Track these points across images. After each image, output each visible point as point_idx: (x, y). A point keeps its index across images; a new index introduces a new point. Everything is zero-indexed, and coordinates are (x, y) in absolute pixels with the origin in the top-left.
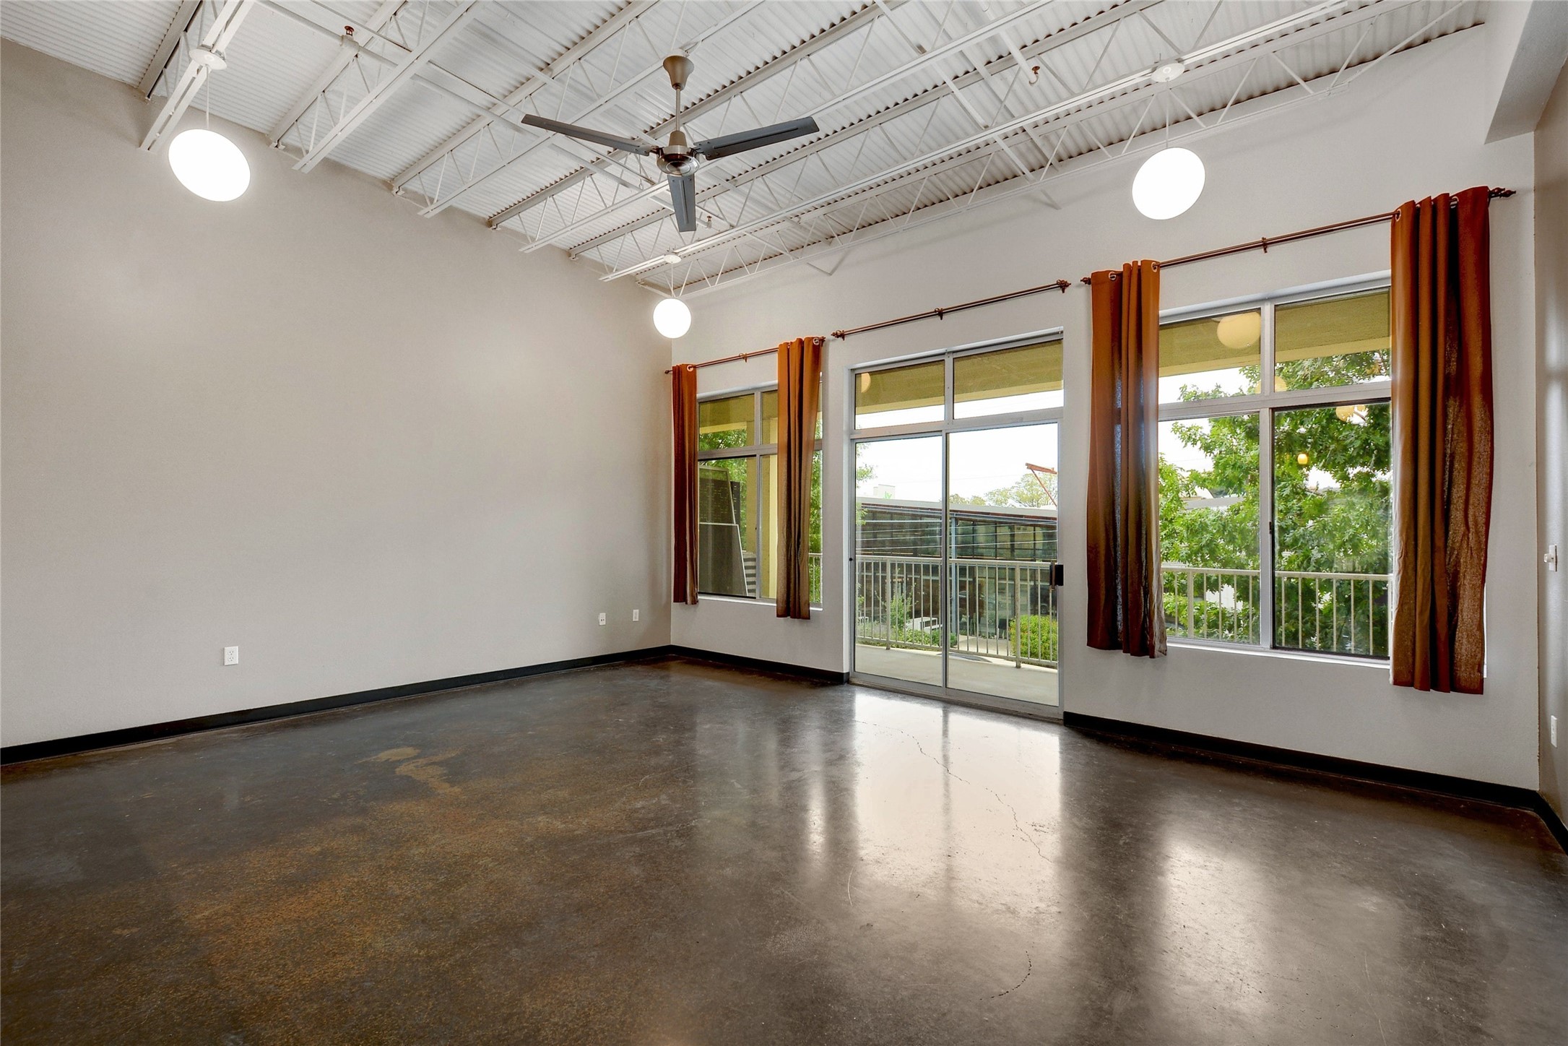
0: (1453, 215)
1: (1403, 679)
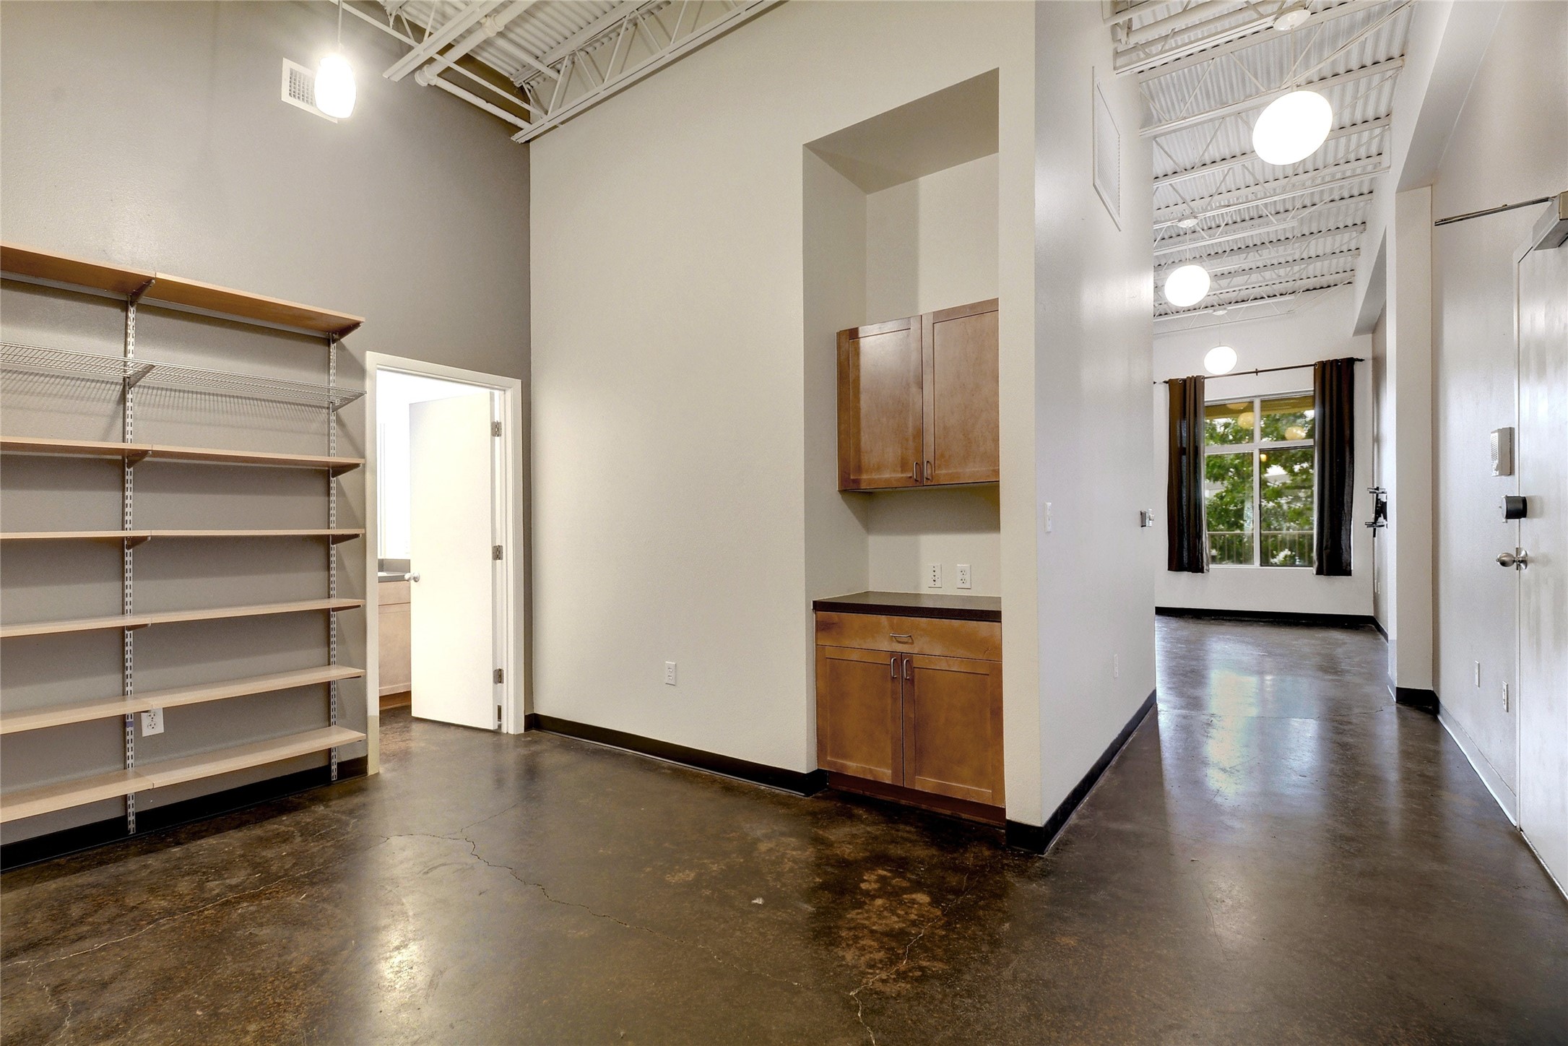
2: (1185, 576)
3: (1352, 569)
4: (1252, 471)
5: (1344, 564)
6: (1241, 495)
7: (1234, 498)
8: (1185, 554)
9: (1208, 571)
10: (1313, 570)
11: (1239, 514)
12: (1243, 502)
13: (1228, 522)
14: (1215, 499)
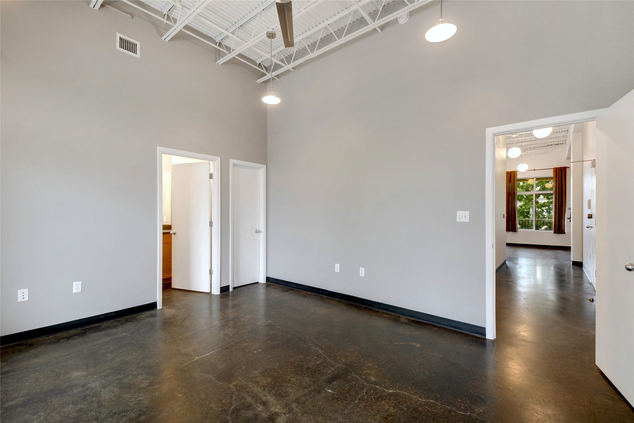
0: (561, 170)
1: (555, 232)
2: (510, 233)
3: (565, 232)
4: (533, 198)
5: (563, 230)
6: (529, 206)
7: (526, 207)
8: (510, 226)
9: (518, 231)
10: (553, 231)
11: (528, 213)
12: (529, 209)
13: (523, 215)
14: (519, 207)
